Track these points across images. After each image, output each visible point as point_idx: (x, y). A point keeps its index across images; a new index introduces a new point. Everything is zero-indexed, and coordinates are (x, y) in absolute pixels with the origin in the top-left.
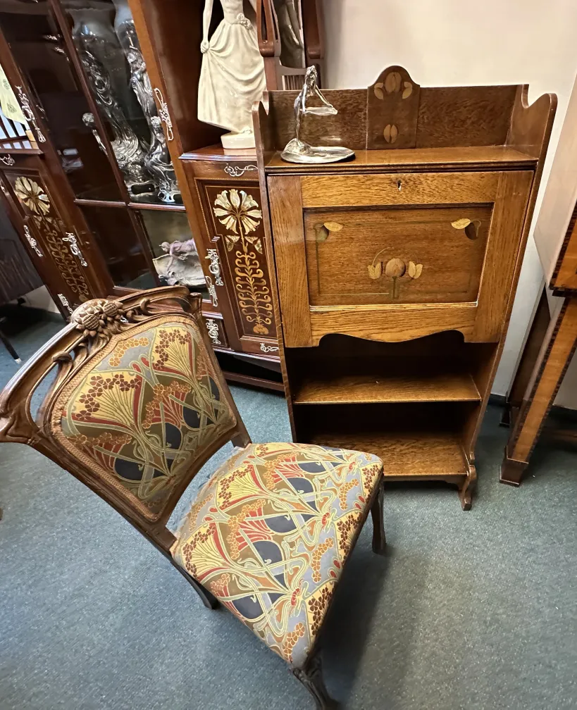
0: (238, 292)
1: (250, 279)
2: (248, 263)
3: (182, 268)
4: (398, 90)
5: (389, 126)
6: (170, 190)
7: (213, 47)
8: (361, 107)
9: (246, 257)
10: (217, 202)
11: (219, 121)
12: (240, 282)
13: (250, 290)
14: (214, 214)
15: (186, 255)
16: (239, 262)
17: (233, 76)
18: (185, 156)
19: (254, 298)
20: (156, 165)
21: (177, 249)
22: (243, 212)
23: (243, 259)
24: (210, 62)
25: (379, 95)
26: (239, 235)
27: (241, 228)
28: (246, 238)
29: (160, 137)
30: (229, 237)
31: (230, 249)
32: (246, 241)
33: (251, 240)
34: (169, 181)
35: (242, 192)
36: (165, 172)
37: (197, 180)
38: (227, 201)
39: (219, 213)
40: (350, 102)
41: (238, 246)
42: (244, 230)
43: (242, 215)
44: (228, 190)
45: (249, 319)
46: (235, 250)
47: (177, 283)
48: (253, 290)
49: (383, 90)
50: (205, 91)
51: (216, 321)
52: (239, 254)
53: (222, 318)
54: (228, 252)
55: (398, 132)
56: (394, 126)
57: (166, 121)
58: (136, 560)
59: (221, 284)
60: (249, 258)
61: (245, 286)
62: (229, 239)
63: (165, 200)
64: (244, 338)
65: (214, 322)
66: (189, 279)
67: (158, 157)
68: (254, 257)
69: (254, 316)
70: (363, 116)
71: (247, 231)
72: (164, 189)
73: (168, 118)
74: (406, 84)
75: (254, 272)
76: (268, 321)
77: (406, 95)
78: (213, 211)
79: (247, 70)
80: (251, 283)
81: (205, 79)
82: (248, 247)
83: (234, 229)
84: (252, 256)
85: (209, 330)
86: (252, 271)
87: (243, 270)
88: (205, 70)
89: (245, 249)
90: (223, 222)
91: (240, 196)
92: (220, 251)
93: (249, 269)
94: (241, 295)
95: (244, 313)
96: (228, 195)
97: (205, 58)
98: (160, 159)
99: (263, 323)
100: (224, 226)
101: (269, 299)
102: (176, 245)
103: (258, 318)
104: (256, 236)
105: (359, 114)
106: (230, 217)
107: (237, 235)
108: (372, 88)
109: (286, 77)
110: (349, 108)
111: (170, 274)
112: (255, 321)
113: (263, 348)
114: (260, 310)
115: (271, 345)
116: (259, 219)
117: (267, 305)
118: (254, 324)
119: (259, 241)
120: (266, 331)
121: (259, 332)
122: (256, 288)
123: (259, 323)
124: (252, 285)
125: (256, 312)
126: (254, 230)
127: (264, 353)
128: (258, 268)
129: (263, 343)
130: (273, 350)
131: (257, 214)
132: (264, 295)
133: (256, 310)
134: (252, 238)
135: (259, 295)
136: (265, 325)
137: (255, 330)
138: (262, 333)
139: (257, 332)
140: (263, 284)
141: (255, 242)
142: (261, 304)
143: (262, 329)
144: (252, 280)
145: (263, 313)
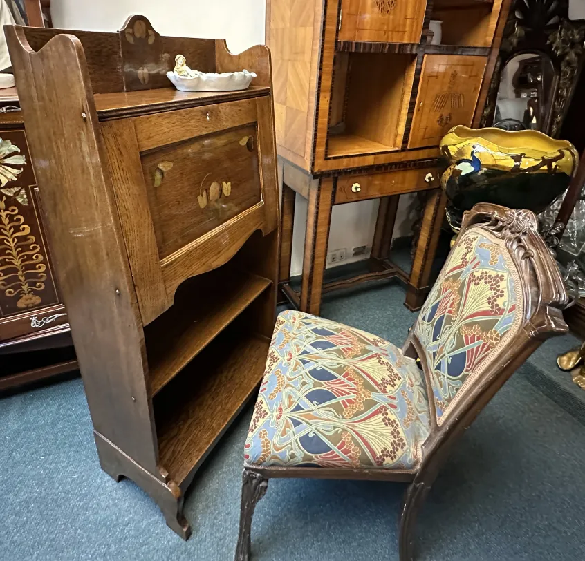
1: (11, 240)
2: (7, 221)
9: (4, 213)
13: (9, 254)
19: (17, 262)
28: (3, 191)
33: (10, 193)
45: (11, 292)
48: (15, 253)
60: (7, 215)
61: (2, 252)
64: (3, 321)
68: (16, 212)
69: (18, 287)
71: (5, 182)
75: (17, 229)
76: (40, 286)
80: (12, 245)
82: (5, 200)
84: (13, 210)
86: (12, 230)
89: (2, 205)
93: (8, 228)
95: (2, 287)
99: (33, 290)
101: (40, 257)
103: (25, 287)
104: (17, 186)
112: (19, 293)
113: (35, 323)
114: (27, 276)
115: (47, 315)
116: (23, 166)
117: (37, 266)
118: (18, 297)
119: (23, 192)
120: (37, 300)
121: (28, 305)
122: (20, 249)
123: (25, 294)
124: (13, 248)
125: (21, 281)
126: (15, 179)
127: (36, 330)
128: (23, 224)
129: (35, 316)
130: (51, 320)
131: (20, 160)
132: (33, 255)
133: (20, 278)
134: (12, 189)
135: (26, 257)
136: (36, 293)
137: (21, 304)
138: (30, 305)
139: (23, 306)
140: (30, 241)
141: (17, 193)
142: (28, 267)
143: (31, 299)
144: (14, 241)
145: (32, 279)
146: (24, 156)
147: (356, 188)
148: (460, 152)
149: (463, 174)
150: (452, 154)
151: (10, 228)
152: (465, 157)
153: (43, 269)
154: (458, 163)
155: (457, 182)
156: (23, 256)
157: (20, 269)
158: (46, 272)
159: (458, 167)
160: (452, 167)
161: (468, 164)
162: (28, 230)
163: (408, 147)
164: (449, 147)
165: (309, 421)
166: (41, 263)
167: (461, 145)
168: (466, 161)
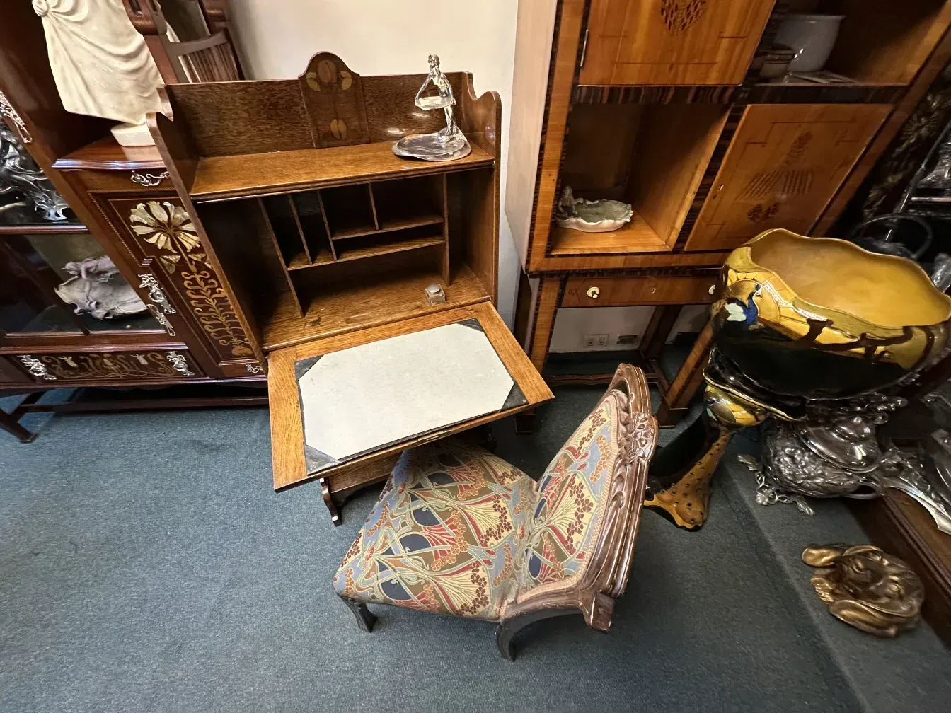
0: (199, 317)
1: (211, 300)
2: (202, 283)
3: (109, 291)
4: (334, 81)
5: (335, 121)
6: (54, 204)
7: (55, 7)
8: (296, 100)
9: (198, 277)
10: (134, 218)
11: (100, 110)
12: (198, 305)
13: (212, 312)
14: (135, 233)
15: (109, 274)
16: (189, 284)
17: (102, 49)
18: (61, 163)
19: (222, 319)
20: (16, 174)
21: (92, 270)
22: (175, 226)
23: (194, 280)
24: (59, 31)
25: (315, 86)
26: (179, 253)
27: (179, 246)
28: (190, 256)
29: (7, 136)
30: (166, 257)
31: (172, 271)
32: (191, 260)
33: (197, 257)
34: (47, 193)
35: (166, 204)
36: (35, 182)
37: (93, 194)
38: (148, 216)
39: (140, 230)
40: (280, 95)
41: (182, 265)
42: (184, 248)
43: (175, 230)
44: (144, 202)
45: (223, 342)
46: (178, 270)
47: (108, 314)
48: (218, 311)
49: (318, 80)
50: (63, 70)
51: (179, 352)
52: (186, 275)
53: (186, 348)
54: (170, 275)
55: (347, 127)
56: (341, 122)
57: (11, 116)
58: (161, 644)
59: (172, 311)
60: (201, 278)
61: (206, 309)
62: (166, 260)
63: (50, 218)
64: (223, 363)
65: (177, 354)
66: (124, 303)
67: (16, 162)
68: (208, 276)
69: (228, 339)
70: (301, 111)
71: (189, 248)
72: (43, 203)
73: (14, 112)
74: (343, 73)
75: (214, 291)
77: (346, 84)
78: (132, 230)
79: (121, 40)
80: (214, 304)
81: (56, 52)
82: (195, 266)
83: (170, 247)
84: (205, 275)
85: (174, 363)
86: (209, 292)
87: (197, 292)
88: (53, 39)
89: (193, 268)
90: (152, 241)
91: (166, 208)
92: (157, 275)
93: (205, 289)
94: (204, 319)
95: (215, 338)
96: (147, 209)
97: (46, 23)
98: (21, 165)
99: (242, 343)
100: (155, 246)
102: (89, 265)
103: (235, 340)
105: (296, 108)
106: (159, 234)
107: (175, 254)
108: (303, 78)
109: (185, 57)
110: (281, 102)
111: (93, 305)
112: (231, 344)
113: (251, 369)
114: (235, 331)
118: (231, 347)
120: (248, 351)
121: (240, 354)
122: (222, 309)
123: (236, 345)
124: (215, 307)
125: (229, 334)
127: (252, 374)
128: (218, 287)
129: (250, 364)
133: (229, 332)
134: (198, 255)
135: (228, 316)
137: (235, 353)
138: (244, 355)
141: (204, 259)
142: (233, 324)
143: (242, 350)
144: (214, 301)
145: (239, 334)
147: (594, 293)
148: (737, 287)
150: (729, 283)
151: (207, 291)
152: (739, 297)
155: (720, 325)
156: (226, 315)
157: (226, 325)
160: (722, 302)
161: (740, 309)
163: (686, 249)
164: (730, 271)
165: (396, 568)
167: (744, 275)
168: (741, 304)
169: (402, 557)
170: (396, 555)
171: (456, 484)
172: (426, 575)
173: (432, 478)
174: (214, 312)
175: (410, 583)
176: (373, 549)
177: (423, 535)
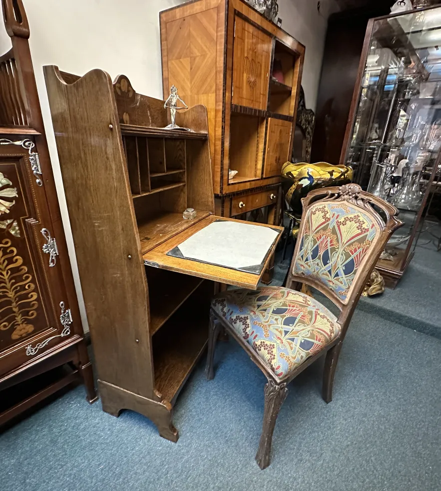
1: (4, 273)
5: (125, 114)
13: (3, 287)
19: (11, 294)
25: (118, 92)
33: (3, 226)
45: (5, 326)
48: (8, 285)
49: (120, 89)
55: (130, 118)
60: (1, 248)
68: (9, 244)
69: (11, 319)
75: (10, 262)
76: (32, 314)
77: (130, 95)
80: (6, 277)
84: (7, 243)
93: (1, 261)
99: (26, 320)
101: (33, 286)
103: (19, 318)
104: (10, 219)
112: (13, 325)
113: (30, 351)
114: (21, 307)
115: (40, 341)
116: (14, 198)
117: (30, 295)
118: (13, 329)
119: (15, 224)
120: (30, 328)
121: (21, 335)
122: (13, 281)
123: (19, 325)
124: (7, 281)
125: (14, 312)
126: (8, 212)
127: (31, 357)
128: (16, 255)
129: (29, 345)
130: (44, 345)
131: (12, 193)
132: (26, 284)
133: (14, 309)
134: (5, 222)
135: (19, 288)
136: (28, 322)
137: (15, 336)
138: (24, 335)
139: (17, 337)
140: (23, 272)
141: (10, 226)
142: (21, 298)
143: (24, 329)
144: (7, 273)
145: (25, 308)
146: (16, 189)
147: (241, 205)
148: (300, 174)
149: (303, 186)
150: (295, 176)
151: (4, 261)
152: (304, 176)
153: (35, 297)
154: (300, 180)
155: (300, 191)
156: (16, 288)
157: (13, 301)
158: (38, 300)
159: (300, 183)
160: (296, 183)
161: (306, 180)
162: (20, 261)
163: (264, 177)
164: (292, 172)
165: (297, 335)
166: (33, 291)
167: (300, 169)
168: (305, 178)
169: (293, 329)
170: (290, 331)
171: (271, 296)
172: (309, 328)
173: (259, 300)
174: (6, 288)
175: (308, 336)
176: (278, 338)
177: (289, 316)
